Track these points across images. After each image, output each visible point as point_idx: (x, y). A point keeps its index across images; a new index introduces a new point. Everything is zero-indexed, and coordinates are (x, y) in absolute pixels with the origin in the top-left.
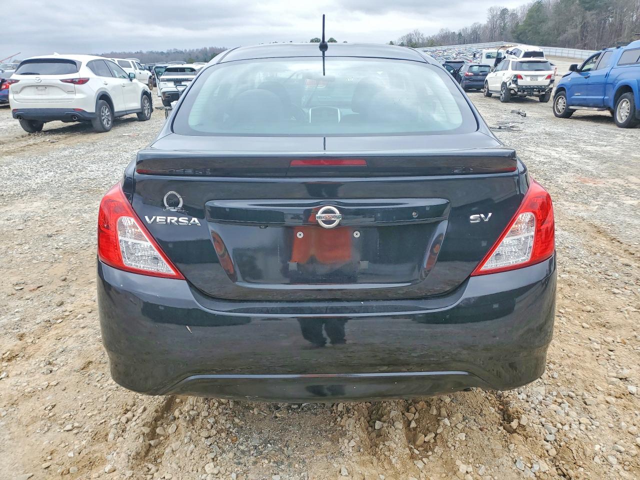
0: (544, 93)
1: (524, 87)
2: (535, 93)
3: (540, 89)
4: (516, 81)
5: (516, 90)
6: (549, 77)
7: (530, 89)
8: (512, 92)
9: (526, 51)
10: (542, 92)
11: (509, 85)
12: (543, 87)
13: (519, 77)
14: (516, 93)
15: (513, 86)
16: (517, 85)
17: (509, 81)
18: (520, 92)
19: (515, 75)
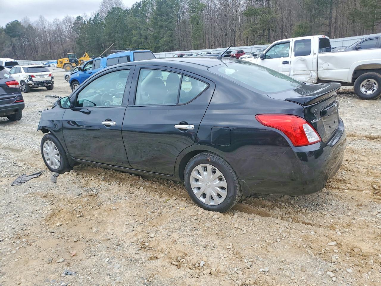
0: (50, 84)
1: (38, 82)
2: (45, 85)
3: (48, 82)
4: (31, 79)
5: (33, 84)
6: (50, 75)
7: (42, 83)
8: (31, 86)
9: (6, 61)
10: (49, 84)
11: (27, 82)
12: (49, 81)
13: (32, 76)
14: (33, 87)
15: (30, 82)
16: (32, 81)
17: (26, 79)
18: (36, 85)
19: (30, 76)
